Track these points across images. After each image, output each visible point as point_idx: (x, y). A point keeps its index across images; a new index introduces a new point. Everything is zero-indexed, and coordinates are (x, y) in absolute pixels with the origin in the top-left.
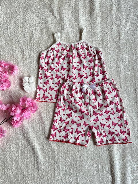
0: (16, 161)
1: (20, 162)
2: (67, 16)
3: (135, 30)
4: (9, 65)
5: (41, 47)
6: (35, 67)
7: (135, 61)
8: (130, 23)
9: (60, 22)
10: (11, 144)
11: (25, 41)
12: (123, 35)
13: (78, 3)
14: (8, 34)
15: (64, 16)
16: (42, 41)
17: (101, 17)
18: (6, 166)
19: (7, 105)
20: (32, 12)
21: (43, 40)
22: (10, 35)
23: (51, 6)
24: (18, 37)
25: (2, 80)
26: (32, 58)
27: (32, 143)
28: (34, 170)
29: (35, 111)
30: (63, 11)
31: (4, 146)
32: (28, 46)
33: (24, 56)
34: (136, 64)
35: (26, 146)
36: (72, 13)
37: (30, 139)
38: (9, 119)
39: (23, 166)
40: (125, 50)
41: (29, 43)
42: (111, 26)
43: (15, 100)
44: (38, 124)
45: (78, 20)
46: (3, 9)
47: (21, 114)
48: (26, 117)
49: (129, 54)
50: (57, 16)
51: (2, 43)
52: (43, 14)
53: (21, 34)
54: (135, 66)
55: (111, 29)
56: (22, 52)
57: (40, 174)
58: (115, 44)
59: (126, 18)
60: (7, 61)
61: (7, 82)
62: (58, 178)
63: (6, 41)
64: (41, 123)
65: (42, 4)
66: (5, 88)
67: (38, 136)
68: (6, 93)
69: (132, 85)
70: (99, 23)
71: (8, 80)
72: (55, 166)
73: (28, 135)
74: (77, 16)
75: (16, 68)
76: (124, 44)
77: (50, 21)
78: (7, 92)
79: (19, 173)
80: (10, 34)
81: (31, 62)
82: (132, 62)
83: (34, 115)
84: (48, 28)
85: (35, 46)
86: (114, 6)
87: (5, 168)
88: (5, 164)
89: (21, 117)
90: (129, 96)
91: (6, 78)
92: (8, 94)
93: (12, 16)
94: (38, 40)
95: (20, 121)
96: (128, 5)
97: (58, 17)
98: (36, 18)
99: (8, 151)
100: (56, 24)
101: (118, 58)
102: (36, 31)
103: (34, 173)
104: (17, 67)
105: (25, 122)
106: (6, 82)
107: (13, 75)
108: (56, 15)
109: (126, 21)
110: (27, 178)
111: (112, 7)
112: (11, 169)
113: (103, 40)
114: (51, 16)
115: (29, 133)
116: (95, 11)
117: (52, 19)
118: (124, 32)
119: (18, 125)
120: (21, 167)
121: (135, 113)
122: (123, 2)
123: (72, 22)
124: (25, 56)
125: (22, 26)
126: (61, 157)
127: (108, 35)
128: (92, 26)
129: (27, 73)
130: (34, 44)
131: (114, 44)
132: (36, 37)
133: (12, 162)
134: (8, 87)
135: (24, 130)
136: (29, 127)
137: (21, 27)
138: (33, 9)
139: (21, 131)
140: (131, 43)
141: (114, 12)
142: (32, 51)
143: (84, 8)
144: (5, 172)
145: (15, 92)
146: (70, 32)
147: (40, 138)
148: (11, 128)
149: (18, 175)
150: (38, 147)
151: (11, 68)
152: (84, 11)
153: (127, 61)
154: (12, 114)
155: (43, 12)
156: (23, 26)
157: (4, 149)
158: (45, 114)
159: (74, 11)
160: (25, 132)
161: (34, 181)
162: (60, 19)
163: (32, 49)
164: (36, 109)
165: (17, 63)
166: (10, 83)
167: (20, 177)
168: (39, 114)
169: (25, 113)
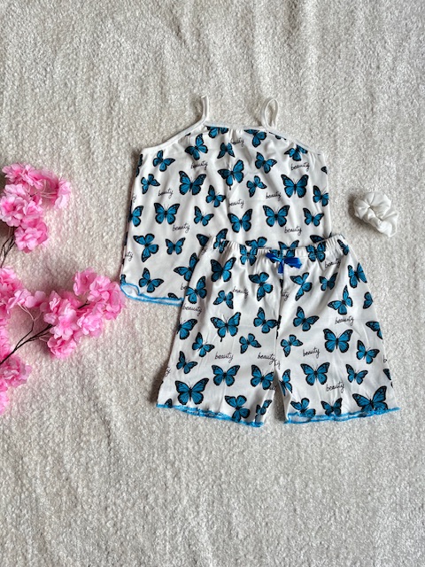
0: (56, 455)
1: (66, 459)
2: (220, 40)
3: (420, 86)
4: (47, 179)
5: (138, 130)
6: (119, 186)
7: (416, 178)
8: (405, 63)
9: (199, 58)
10: (44, 405)
11: (95, 110)
12: (383, 102)
13: (254, 5)
14: (46, 89)
15: (212, 41)
16: (145, 113)
17: (319, 47)
18: (26, 467)
19: (38, 293)
20: (118, 27)
21: (146, 109)
22: (53, 92)
23: (174, 12)
24: (75, 98)
25: (26, 220)
26: (112, 161)
27: (105, 406)
28: (106, 482)
29: (114, 314)
30: (207, 25)
31: (24, 410)
32: (104, 126)
33: (90, 153)
34: (420, 188)
35: (87, 414)
36: (234, 33)
37: (98, 394)
38: (41, 334)
39: (75, 472)
40: (387, 144)
41: (105, 118)
42: (348, 74)
43: (60, 281)
44: (123, 352)
45: (250, 52)
46: (36, 16)
47: (74, 320)
48: (87, 329)
49: (398, 158)
50: (188, 41)
51: (30, 115)
52: (151, 34)
53: (83, 90)
54: (416, 192)
55: (349, 81)
56: (86, 142)
57: (124, 494)
58: (359, 127)
59: (395, 51)
60: (42, 168)
61: (38, 227)
62: (176, 509)
63: (41, 111)
64: (131, 350)
65: (147, 5)
66: (32, 244)
67: (122, 385)
68: (34, 261)
69: (404, 248)
70: (314, 61)
71: (42, 223)
72: (169, 474)
73: (94, 381)
74: (248, 41)
75: (66, 188)
76: (386, 126)
77: (168, 55)
78: (38, 257)
79: (64, 490)
80: (53, 89)
81: (109, 172)
82: (408, 180)
83: (112, 325)
84: (163, 75)
85: (121, 126)
86: (360, 15)
87: (24, 475)
88: (23, 462)
89: (74, 328)
90: (393, 282)
91: (37, 217)
92: (40, 264)
93: (58, 39)
94: (132, 108)
95: (70, 340)
96: (401, 12)
97: (192, 43)
98: (127, 46)
99: (33, 425)
100: (186, 62)
101: (365, 169)
102: (126, 82)
103: (108, 491)
104: (68, 184)
105: (86, 345)
106: (34, 226)
107: (57, 207)
108: (188, 36)
109: (395, 59)
110: (86, 507)
111: (353, 16)
112: (41, 477)
113: (323, 114)
114: (173, 39)
115: (96, 377)
116: (302, 28)
117: (175, 47)
118: (387, 93)
119: (65, 352)
120: (71, 472)
121: (408, 333)
122: (388, 4)
123: (233, 59)
124: (93, 154)
125: (88, 66)
126: (184, 451)
127: (337, 99)
128: (292, 72)
129: (95, 203)
130: (119, 119)
131: (355, 127)
132: (127, 100)
133: (46, 457)
134: (40, 240)
135: (84, 366)
136: (97, 359)
137: (85, 70)
138: (120, 18)
139: (74, 370)
140: (407, 125)
141: (359, 31)
142: (113, 141)
143: (271, 18)
144: (23, 485)
145: (59, 259)
146: (226, 88)
147: (127, 391)
148: (47, 360)
149: (61, 496)
150: (120, 417)
151: (53, 189)
152: (269, 27)
153: (394, 178)
154: (50, 319)
155: (151, 29)
156: (91, 66)
157: (24, 419)
158: (145, 324)
159: (241, 26)
160: (86, 372)
161: (106, 517)
162: (199, 49)
163: (114, 133)
164: (118, 307)
165: (70, 176)
166: (47, 229)
167: (66, 503)
168: (128, 325)
169: (85, 316)
